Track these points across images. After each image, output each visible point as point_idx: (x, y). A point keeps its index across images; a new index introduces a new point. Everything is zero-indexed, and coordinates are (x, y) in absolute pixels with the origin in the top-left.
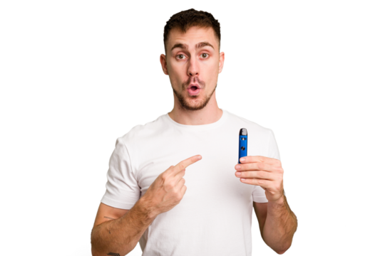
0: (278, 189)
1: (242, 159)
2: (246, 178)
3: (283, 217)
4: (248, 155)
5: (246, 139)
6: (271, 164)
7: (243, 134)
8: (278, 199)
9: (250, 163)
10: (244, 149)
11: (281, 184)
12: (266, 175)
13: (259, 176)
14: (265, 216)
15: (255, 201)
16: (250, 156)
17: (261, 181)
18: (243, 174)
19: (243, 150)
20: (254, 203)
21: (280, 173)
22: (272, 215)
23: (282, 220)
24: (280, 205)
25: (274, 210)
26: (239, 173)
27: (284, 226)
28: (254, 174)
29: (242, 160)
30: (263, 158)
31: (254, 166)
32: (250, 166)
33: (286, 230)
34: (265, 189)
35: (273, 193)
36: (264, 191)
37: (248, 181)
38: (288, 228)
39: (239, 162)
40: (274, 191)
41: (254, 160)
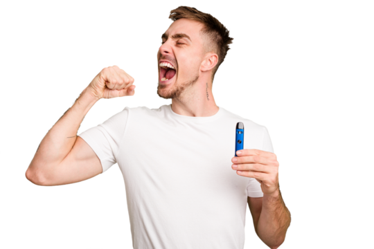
0: (273, 182)
2: (242, 171)
3: (277, 211)
5: (242, 132)
6: (267, 158)
7: (240, 127)
8: (273, 192)
9: (246, 156)
10: (241, 142)
11: (277, 177)
12: (261, 168)
13: (255, 169)
14: (259, 210)
15: (250, 196)
16: (247, 150)
17: (256, 174)
18: (240, 167)
19: (239, 143)
20: (249, 198)
21: (276, 166)
22: (267, 208)
23: (276, 214)
24: (275, 198)
25: (269, 203)
26: (235, 166)
27: (279, 220)
28: (250, 166)
29: (239, 152)
30: (259, 151)
31: (251, 159)
32: (246, 159)
33: (280, 224)
34: (261, 182)
35: (268, 185)
36: (260, 184)
37: (244, 173)
38: (283, 222)
39: (236, 155)
40: (270, 184)
41: (250, 153)
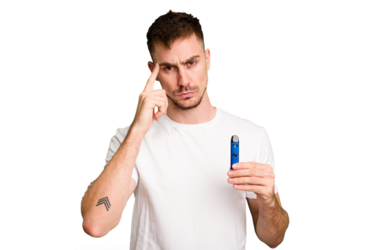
0: (270, 194)
1: (234, 166)
2: (238, 184)
3: (275, 218)
4: (240, 161)
5: (238, 146)
6: (262, 170)
7: (234, 141)
8: (269, 204)
9: (242, 169)
10: (236, 155)
11: (273, 189)
12: (258, 181)
13: (251, 182)
15: (248, 197)
16: (242, 163)
17: (253, 187)
18: (236, 180)
19: (234, 157)
20: (247, 199)
21: (272, 178)
22: (264, 217)
23: (273, 221)
24: (271, 208)
25: (265, 213)
26: (231, 180)
27: (276, 226)
28: (247, 180)
30: (255, 164)
31: (247, 172)
32: (242, 172)
33: (277, 229)
34: (257, 194)
35: (265, 198)
37: (240, 187)
38: (280, 227)
39: (232, 169)
40: (267, 196)
41: (246, 166)
